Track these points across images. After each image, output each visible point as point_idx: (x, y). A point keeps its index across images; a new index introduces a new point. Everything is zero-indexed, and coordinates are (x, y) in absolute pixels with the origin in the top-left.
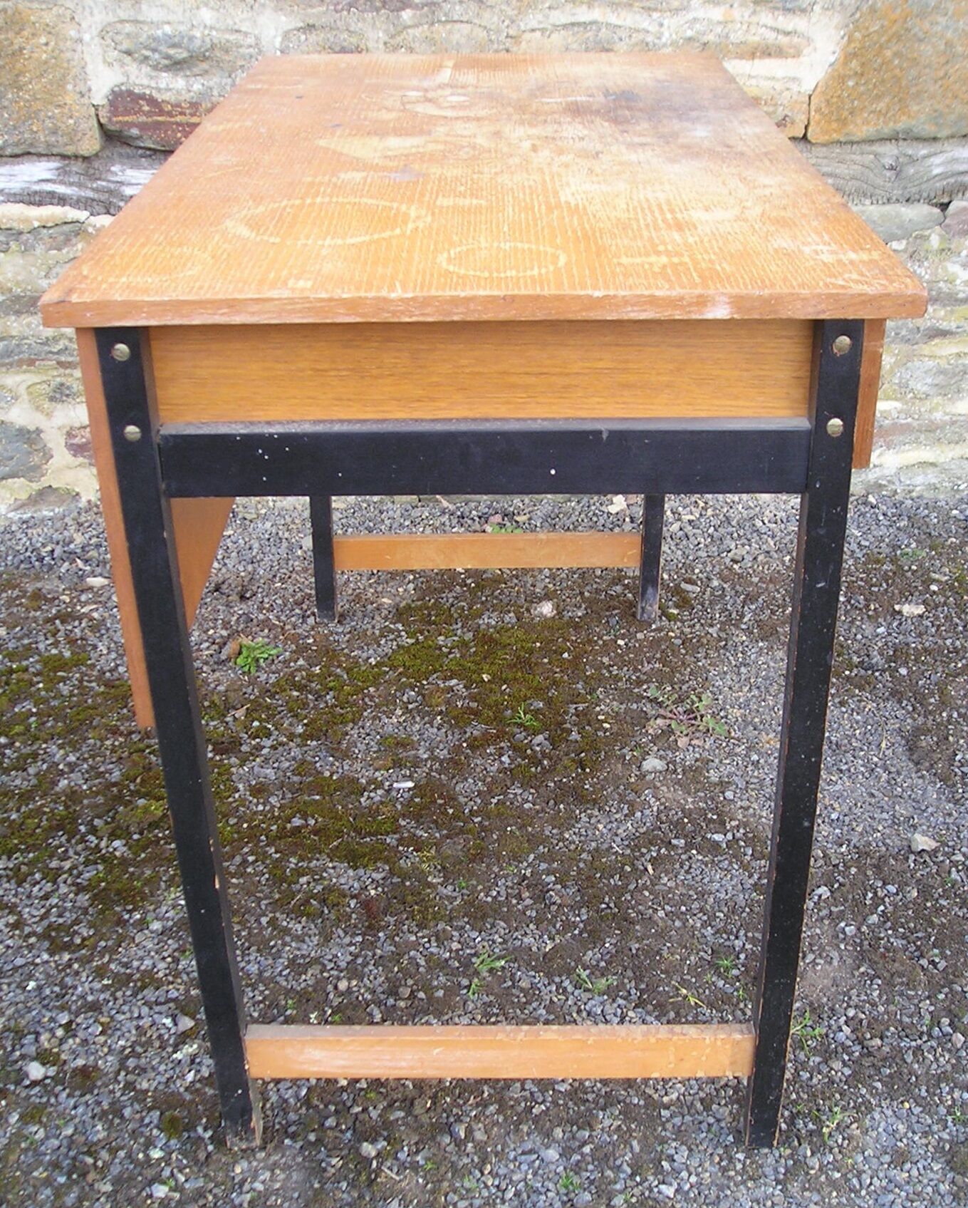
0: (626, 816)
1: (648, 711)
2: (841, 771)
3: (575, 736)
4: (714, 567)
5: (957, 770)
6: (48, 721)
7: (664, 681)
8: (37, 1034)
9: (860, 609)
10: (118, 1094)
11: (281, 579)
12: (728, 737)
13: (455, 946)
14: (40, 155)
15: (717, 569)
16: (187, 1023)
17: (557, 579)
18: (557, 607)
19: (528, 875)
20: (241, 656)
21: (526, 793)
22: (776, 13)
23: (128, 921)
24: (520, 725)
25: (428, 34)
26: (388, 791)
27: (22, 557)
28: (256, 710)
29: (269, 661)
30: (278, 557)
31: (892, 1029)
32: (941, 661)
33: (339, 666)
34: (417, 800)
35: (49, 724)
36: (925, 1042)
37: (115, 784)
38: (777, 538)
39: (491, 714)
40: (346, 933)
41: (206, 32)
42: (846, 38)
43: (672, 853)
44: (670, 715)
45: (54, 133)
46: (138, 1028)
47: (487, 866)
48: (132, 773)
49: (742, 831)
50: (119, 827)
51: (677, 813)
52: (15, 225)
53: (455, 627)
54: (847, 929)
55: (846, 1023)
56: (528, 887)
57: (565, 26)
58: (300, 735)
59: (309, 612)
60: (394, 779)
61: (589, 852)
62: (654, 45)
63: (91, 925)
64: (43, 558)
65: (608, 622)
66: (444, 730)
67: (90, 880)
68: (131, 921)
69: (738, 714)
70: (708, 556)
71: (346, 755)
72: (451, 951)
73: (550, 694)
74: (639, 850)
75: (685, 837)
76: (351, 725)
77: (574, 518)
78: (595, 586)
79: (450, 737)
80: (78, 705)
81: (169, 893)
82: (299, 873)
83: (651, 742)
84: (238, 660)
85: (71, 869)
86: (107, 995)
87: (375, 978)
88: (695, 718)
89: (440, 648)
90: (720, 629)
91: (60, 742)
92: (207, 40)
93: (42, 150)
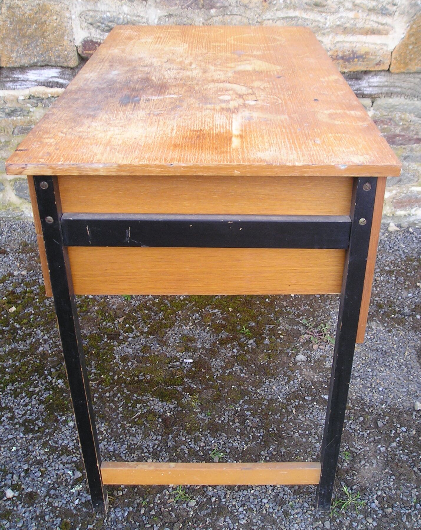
0: (286, 382)
1: (301, 330)
2: (386, 366)
3: (267, 341)
6: (38, 318)
7: (310, 315)
8: (13, 474)
9: (401, 284)
10: (44, 508)
13: (202, 444)
14: (52, 66)
16: (79, 474)
19: (239, 410)
21: (242, 368)
22: (378, 15)
23: (60, 420)
24: (243, 334)
25: (222, 20)
26: (181, 363)
28: (128, 319)
31: (398, 503)
33: (167, 299)
34: (193, 369)
35: (38, 320)
36: (413, 511)
39: (231, 327)
40: (154, 434)
41: (125, 16)
42: (409, 27)
43: (305, 404)
44: (311, 333)
45: (59, 57)
46: (57, 474)
47: (221, 404)
50: (62, 373)
51: (309, 383)
52: (41, 96)
54: (381, 449)
55: (377, 499)
56: (238, 416)
57: (283, 18)
58: (146, 332)
60: (185, 357)
61: (268, 400)
62: (322, 28)
63: (44, 421)
66: (209, 334)
67: (46, 398)
71: (165, 344)
72: (200, 447)
73: (258, 319)
74: (290, 401)
75: (312, 395)
76: (169, 329)
79: (212, 338)
82: (138, 401)
83: (301, 345)
85: (38, 392)
86: (46, 457)
87: (165, 458)
88: (322, 335)
91: (42, 328)
92: (125, 19)
93: (53, 64)
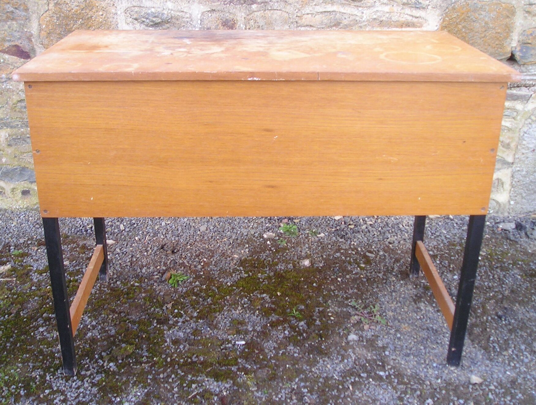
0: (340, 361)
1: (351, 312)
2: (437, 343)
3: (318, 322)
4: (381, 245)
5: (491, 345)
7: (358, 298)
9: (446, 267)
11: (190, 244)
12: (387, 325)
15: (382, 247)
17: (311, 249)
18: (311, 262)
19: (295, 388)
20: (171, 280)
21: (296, 349)
22: (412, 9)
23: (114, 401)
24: (294, 316)
25: (263, 15)
26: (234, 345)
27: (78, 229)
28: (177, 305)
29: (183, 282)
30: (189, 234)
32: (483, 292)
33: (214, 286)
34: (246, 350)
37: (112, 336)
38: (409, 233)
39: (281, 311)
41: (169, 12)
42: (442, 20)
43: (361, 380)
44: (361, 314)
47: (277, 383)
48: (120, 331)
49: (393, 371)
50: (113, 356)
51: (363, 361)
53: (266, 269)
56: (295, 394)
57: (322, 13)
58: (195, 317)
59: (202, 260)
60: (237, 339)
61: (323, 378)
62: (360, 21)
64: (88, 230)
65: (334, 270)
66: (259, 317)
67: (98, 381)
68: (116, 402)
69: (391, 315)
70: (378, 241)
71: (216, 327)
73: (307, 303)
74: (346, 378)
75: (367, 373)
76: (218, 313)
77: (319, 221)
78: (328, 253)
79: (262, 321)
80: (98, 298)
81: (133, 389)
82: (193, 382)
83: (352, 326)
84: (170, 281)
85: (90, 375)
88: (372, 316)
89: (259, 279)
90: (384, 275)
91: (89, 315)
92: (170, 15)
